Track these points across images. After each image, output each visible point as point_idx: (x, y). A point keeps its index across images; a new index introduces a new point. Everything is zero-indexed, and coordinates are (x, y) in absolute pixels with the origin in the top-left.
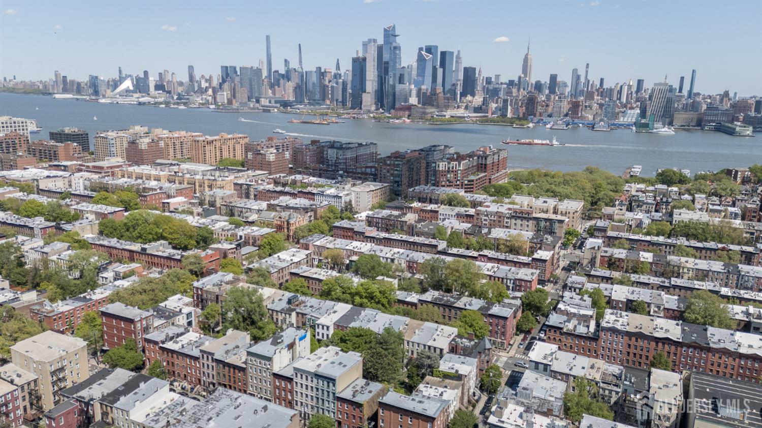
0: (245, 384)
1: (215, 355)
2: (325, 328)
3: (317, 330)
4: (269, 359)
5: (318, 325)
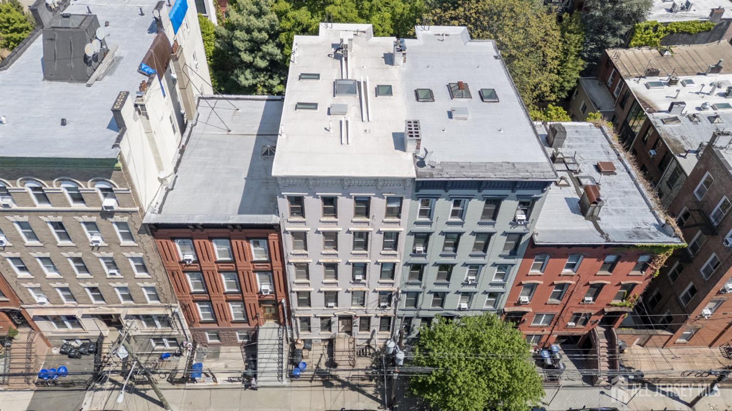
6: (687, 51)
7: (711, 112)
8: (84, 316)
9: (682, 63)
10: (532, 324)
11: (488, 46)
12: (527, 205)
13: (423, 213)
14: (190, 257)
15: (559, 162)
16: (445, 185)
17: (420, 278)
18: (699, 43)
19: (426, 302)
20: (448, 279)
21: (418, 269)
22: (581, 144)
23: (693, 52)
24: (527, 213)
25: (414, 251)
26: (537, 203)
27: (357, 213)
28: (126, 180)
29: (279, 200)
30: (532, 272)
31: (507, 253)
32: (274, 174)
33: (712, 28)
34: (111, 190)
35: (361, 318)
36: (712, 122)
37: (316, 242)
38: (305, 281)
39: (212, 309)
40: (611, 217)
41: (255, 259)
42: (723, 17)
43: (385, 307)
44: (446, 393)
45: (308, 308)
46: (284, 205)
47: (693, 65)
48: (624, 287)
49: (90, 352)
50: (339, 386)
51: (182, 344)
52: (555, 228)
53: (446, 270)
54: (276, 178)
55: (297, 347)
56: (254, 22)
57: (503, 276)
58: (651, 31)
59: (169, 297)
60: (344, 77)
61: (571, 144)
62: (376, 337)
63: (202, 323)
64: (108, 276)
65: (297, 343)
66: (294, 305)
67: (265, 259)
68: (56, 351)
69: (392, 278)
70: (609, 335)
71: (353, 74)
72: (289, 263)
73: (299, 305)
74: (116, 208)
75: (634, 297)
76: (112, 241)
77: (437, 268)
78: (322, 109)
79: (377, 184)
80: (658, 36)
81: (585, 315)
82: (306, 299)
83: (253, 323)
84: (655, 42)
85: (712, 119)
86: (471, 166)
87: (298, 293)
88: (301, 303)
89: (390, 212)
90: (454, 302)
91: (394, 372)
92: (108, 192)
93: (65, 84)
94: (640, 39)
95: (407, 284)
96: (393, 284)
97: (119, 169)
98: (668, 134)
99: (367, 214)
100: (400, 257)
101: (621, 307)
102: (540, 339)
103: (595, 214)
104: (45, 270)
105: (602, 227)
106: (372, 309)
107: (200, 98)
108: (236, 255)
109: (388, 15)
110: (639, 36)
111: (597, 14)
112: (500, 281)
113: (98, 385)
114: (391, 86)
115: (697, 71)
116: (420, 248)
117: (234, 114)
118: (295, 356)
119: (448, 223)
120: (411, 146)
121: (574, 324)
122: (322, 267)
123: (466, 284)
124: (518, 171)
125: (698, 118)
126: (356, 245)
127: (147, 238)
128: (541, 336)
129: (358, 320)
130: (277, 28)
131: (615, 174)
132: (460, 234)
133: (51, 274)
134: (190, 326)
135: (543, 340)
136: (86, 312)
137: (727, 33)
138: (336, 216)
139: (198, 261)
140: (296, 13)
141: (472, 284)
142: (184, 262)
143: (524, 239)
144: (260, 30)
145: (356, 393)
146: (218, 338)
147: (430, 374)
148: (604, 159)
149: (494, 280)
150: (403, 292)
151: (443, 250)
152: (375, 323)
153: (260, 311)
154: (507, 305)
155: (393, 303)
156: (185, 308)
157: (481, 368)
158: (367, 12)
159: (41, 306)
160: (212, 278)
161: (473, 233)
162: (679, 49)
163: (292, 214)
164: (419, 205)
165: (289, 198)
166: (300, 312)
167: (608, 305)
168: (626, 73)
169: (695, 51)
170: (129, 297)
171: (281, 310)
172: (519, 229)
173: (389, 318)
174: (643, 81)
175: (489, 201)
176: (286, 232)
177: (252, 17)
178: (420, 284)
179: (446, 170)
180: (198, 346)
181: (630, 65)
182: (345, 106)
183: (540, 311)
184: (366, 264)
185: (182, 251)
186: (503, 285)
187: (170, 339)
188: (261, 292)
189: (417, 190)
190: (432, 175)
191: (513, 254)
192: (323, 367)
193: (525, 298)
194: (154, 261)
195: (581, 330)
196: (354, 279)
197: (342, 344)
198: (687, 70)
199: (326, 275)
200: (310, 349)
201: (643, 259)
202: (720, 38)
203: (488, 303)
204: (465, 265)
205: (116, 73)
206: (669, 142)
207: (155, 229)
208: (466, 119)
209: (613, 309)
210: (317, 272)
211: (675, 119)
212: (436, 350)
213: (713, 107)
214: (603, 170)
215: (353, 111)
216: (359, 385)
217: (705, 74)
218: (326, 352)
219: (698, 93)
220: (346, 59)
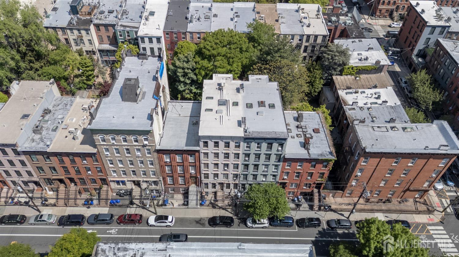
0: (101, 171)
1: (19, 144)
2: (154, 40)
3: (142, 45)
4: (147, 133)
5: (143, 38)
6: (367, 77)
7: (369, 106)
8: (128, 181)
9: (363, 83)
10: (290, 187)
11: (275, 85)
12: (282, 145)
13: (247, 147)
14: (168, 160)
15: (300, 128)
16: (254, 139)
17: (248, 169)
18: (372, 74)
19: (250, 178)
20: (257, 170)
21: (246, 166)
22: (310, 120)
23: (370, 78)
24: (282, 148)
25: (245, 160)
26: (284, 145)
27: (225, 147)
28: (153, 136)
29: (200, 142)
30: (286, 167)
31: (277, 161)
32: (199, 135)
33: (377, 68)
34: (147, 139)
35: (227, 184)
36: (368, 110)
37: (211, 156)
38: (207, 169)
39: (173, 180)
40: (314, 149)
41: (190, 161)
42: (380, 64)
43: (235, 180)
44: (255, 208)
45: (208, 180)
46: (201, 144)
47: (367, 84)
48: (321, 173)
49: (127, 195)
50: (218, 208)
51: (161, 192)
52: (293, 153)
53: (256, 166)
54: (200, 136)
55: (203, 194)
56: (186, 65)
57: (277, 169)
58: (351, 69)
59: (159, 175)
60: (222, 99)
61: (306, 121)
62: (232, 191)
63: (169, 184)
64: (140, 167)
65: (203, 193)
66: (203, 178)
67: (194, 162)
68: (115, 194)
69: (238, 169)
70: (319, 192)
71: (225, 97)
72: (202, 163)
73: (204, 178)
74: (148, 144)
75: (325, 177)
76: (144, 155)
77: (253, 166)
78: (214, 111)
79: (232, 138)
80: (354, 71)
81: (309, 184)
82: (207, 176)
83: (187, 185)
84: (353, 74)
85: (368, 109)
86: (262, 132)
87: (204, 174)
88: (205, 177)
89: (236, 147)
90: (260, 178)
91: (238, 201)
92: (146, 139)
93: (130, 103)
94: (347, 72)
95: (243, 171)
96: (238, 171)
97: (151, 133)
98: (350, 115)
99: (229, 147)
100: (240, 162)
101: (321, 181)
102: (294, 194)
103: (308, 148)
104: (119, 164)
105: (310, 152)
106: (231, 180)
107: (168, 102)
108: (184, 160)
109: (240, 64)
110: (346, 71)
111: (326, 64)
112: (276, 170)
113: (131, 206)
114: (238, 102)
115: (368, 87)
116: (247, 159)
117: (181, 108)
118: (202, 197)
119: (256, 150)
120: (243, 126)
121: (305, 188)
122: (213, 164)
123: (264, 171)
124: (277, 135)
125: (363, 108)
126: (225, 157)
127: (156, 154)
128: (294, 192)
129: (226, 185)
130: (195, 67)
131: (320, 133)
132: (260, 154)
133: (120, 166)
134: (164, 185)
135: (295, 194)
136: (129, 179)
137: (383, 70)
138: (218, 148)
139: (171, 162)
140: (203, 62)
141: (266, 172)
142: (166, 162)
143: (282, 156)
144: (188, 69)
145: (224, 211)
146: (174, 190)
147: (250, 202)
148: (317, 127)
149: (274, 170)
150: (242, 174)
151: (255, 159)
152: (232, 186)
153: (190, 180)
154: (279, 180)
155: (238, 178)
156: (164, 179)
157: (267, 200)
158: (232, 63)
159: (114, 177)
160: (175, 168)
161: (264, 154)
162: (363, 76)
163: (204, 147)
164: (246, 144)
165: (203, 142)
166: (205, 181)
167: (316, 180)
168: (339, 87)
169: (370, 77)
170: (145, 174)
171: (198, 180)
172: (280, 153)
173: (237, 184)
174: (345, 91)
175: (268, 144)
176: (201, 152)
177: (185, 64)
178: (247, 171)
179: (254, 134)
180: (166, 194)
181: (342, 83)
182: (222, 110)
183: (292, 182)
184: (228, 164)
185: (166, 158)
186: (277, 172)
187: (156, 191)
188: (191, 173)
189: (245, 140)
190: (249, 136)
191: (279, 161)
192: (213, 202)
193: (286, 177)
194: (156, 162)
195: (308, 190)
196: (224, 169)
197: (219, 194)
198: (364, 87)
199: (215, 167)
200: (207, 196)
201: (325, 164)
202: (381, 72)
203: (273, 179)
204: (263, 165)
205: (145, 98)
206: (349, 118)
207: (159, 151)
208: (262, 115)
209: (318, 182)
210: (211, 166)
211: (354, 109)
212: (252, 194)
213: (371, 104)
214: (315, 131)
215: (225, 112)
216: (226, 208)
217: (371, 89)
218: (213, 196)
219: (366, 97)
220: (223, 91)
